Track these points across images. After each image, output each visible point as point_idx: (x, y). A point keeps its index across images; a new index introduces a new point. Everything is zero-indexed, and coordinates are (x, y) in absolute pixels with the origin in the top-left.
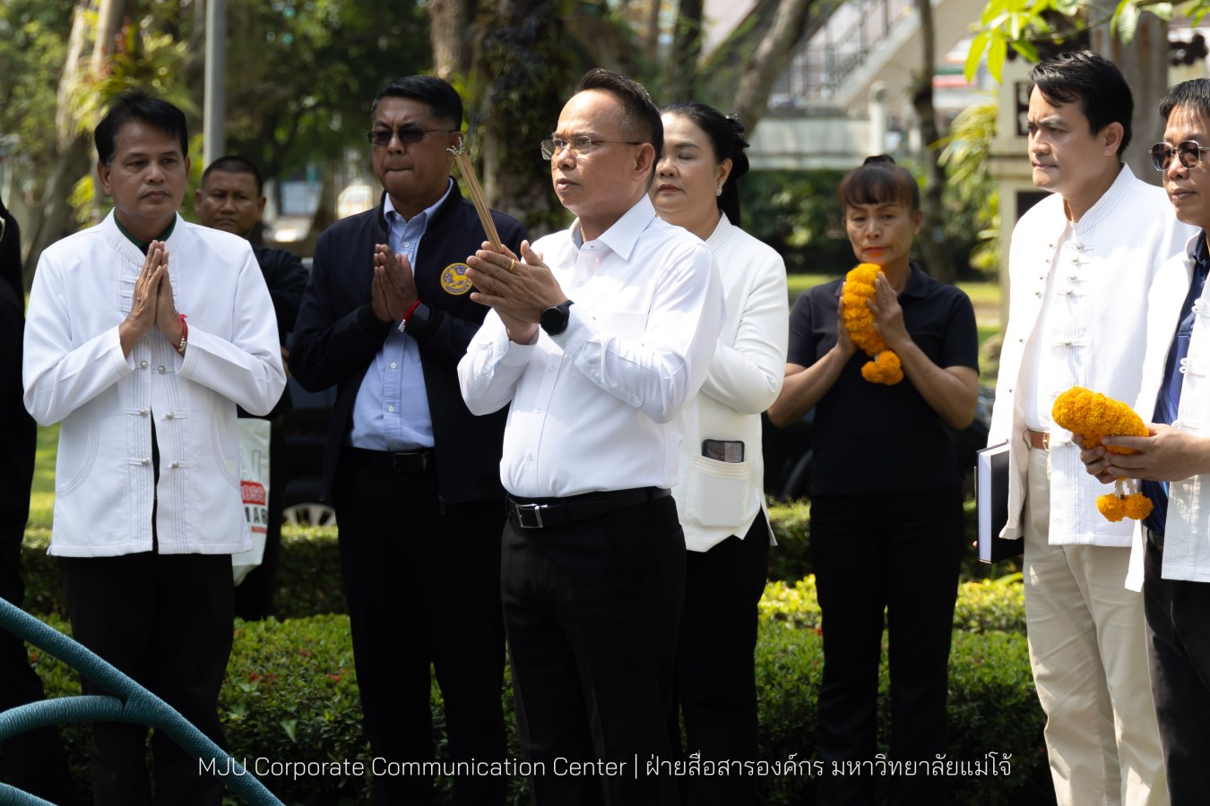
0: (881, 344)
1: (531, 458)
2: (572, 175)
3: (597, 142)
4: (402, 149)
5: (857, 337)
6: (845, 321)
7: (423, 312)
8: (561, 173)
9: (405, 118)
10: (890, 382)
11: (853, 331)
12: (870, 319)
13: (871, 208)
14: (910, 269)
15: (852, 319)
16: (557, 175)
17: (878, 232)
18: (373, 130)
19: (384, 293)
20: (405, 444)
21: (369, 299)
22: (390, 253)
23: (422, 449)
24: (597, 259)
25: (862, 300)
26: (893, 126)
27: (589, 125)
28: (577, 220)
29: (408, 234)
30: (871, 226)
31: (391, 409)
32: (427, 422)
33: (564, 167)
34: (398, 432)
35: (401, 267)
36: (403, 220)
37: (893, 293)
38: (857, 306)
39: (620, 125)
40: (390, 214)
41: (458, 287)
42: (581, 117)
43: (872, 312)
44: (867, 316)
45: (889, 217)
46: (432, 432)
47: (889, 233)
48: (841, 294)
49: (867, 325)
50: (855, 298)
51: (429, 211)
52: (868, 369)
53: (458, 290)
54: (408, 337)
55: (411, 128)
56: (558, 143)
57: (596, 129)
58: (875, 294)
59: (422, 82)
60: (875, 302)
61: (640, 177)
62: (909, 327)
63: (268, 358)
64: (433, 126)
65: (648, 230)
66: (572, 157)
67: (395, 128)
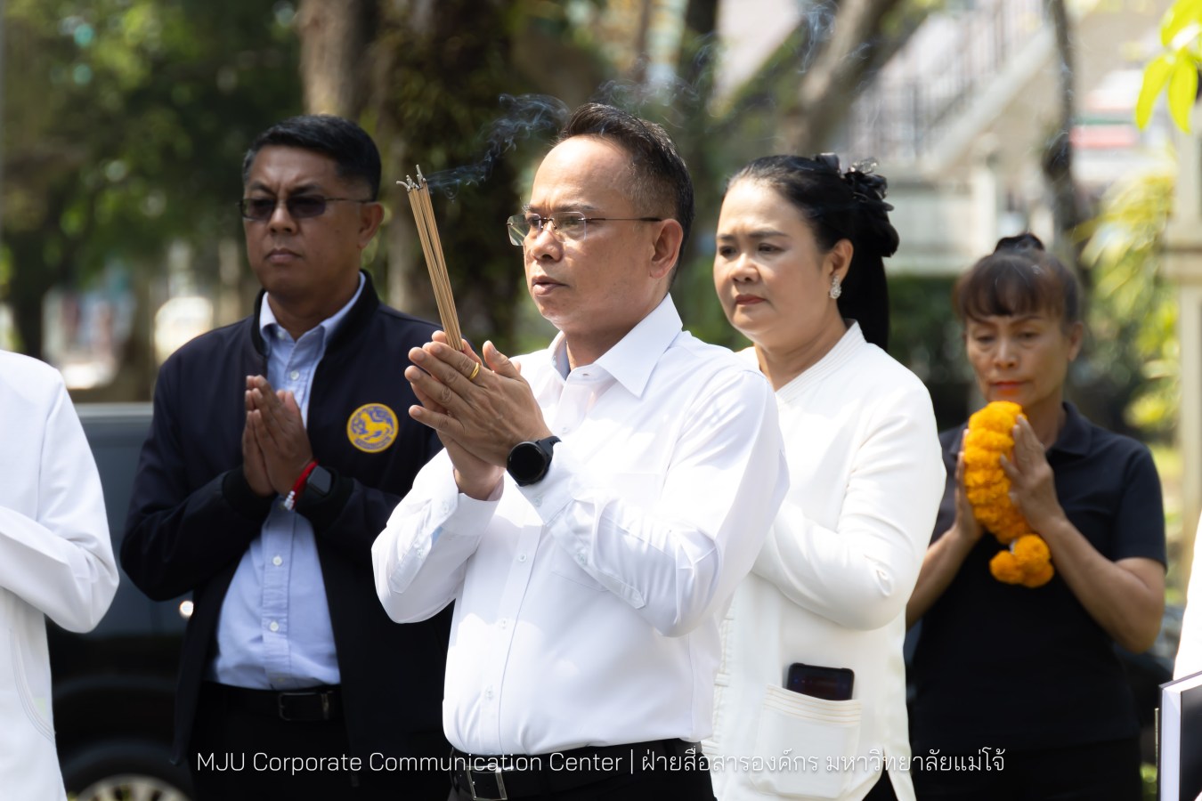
0: (1021, 526)
1: (490, 696)
2: (557, 272)
3: (594, 220)
4: (292, 225)
5: (984, 514)
6: (966, 489)
7: (321, 479)
8: (539, 267)
9: (298, 179)
10: (1033, 583)
11: (979, 505)
12: (1004, 486)
13: (1002, 323)
14: (1062, 412)
15: (978, 487)
16: (534, 270)
17: (1013, 360)
18: (246, 196)
19: (260, 451)
20: (296, 679)
21: (239, 459)
22: (268, 390)
23: (321, 687)
24: (592, 394)
25: (994, 456)
26: (1010, 204)
27: (580, 194)
28: (560, 335)
29: (297, 360)
30: (1003, 349)
31: (274, 626)
32: (328, 646)
33: (545, 258)
34: (285, 661)
35: (286, 410)
36: (290, 338)
37: (1037, 446)
38: (985, 466)
39: (628, 191)
40: (270, 328)
41: (373, 440)
42: (569, 180)
43: (1007, 475)
44: (1000, 482)
45: (1029, 336)
46: (336, 661)
47: (1029, 358)
48: (959, 449)
49: (1000, 496)
50: (983, 454)
51: (329, 324)
52: (1001, 563)
53: (373, 445)
54: (298, 516)
55: (306, 195)
56: (534, 222)
57: (592, 198)
58: (1013, 448)
59: (323, 124)
60: (1012, 461)
61: (660, 271)
62: (1062, 499)
63: (92, 546)
64: (338, 191)
65: (670, 350)
66: (556, 243)
67: (282, 194)
